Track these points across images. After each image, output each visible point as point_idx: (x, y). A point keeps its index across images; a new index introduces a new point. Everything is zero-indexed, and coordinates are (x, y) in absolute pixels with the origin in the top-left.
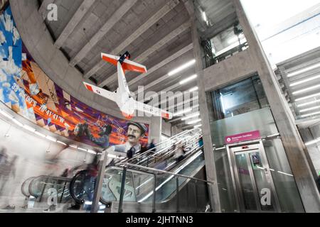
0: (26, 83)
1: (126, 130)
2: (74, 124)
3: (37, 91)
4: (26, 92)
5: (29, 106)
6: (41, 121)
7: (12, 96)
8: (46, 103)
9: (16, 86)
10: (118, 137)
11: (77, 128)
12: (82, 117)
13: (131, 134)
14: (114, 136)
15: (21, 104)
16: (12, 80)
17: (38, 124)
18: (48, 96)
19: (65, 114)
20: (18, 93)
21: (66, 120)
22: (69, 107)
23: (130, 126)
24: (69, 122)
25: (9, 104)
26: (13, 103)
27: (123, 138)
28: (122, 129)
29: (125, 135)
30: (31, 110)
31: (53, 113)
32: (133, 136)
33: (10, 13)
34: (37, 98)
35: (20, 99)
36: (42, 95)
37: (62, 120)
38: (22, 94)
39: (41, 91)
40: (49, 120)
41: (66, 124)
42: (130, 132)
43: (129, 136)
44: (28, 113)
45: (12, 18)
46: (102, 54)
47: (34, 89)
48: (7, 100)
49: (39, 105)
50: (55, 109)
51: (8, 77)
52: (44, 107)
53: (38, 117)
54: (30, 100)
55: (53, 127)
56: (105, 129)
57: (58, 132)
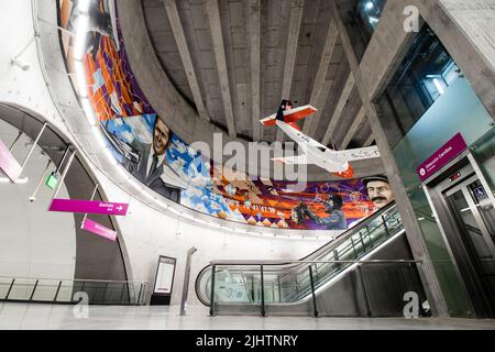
0: (221, 188)
1: (365, 192)
2: (289, 210)
3: (234, 191)
4: (224, 196)
5: (233, 209)
6: (252, 219)
7: (214, 206)
8: (248, 198)
9: (214, 195)
10: (357, 207)
11: (294, 213)
12: (294, 198)
13: (376, 196)
14: (350, 207)
15: (226, 210)
16: (207, 192)
17: (250, 224)
18: (247, 191)
19: (273, 203)
20: (217, 200)
21: (278, 209)
22: (274, 193)
23: (369, 185)
24: (282, 210)
25: (215, 214)
26: (218, 211)
27: (366, 206)
28: (356, 193)
29: (367, 201)
30: (237, 211)
31: (260, 206)
32: (382, 198)
33: (177, 138)
34: (237, 197)
35: (222, 205)
36: (240, 192)
37: (273, 210)
38: (222, 200)
39: (238, 189)
40: (259, 216)
41: (279, 213)
42: (372, 194)
43: (374, 199)
44: (235, 215)
45: (181, 141)
46: (262, 121)
47: (231, 190)
48: (211, 211)
49: (242, 203)
50: (261, 201)
51: (203, 191)
52: (248, 203)
53: (246, 216)
54: (231, 202)
55: (266, 221)
56: (331, 203)
57: (274, 225)
